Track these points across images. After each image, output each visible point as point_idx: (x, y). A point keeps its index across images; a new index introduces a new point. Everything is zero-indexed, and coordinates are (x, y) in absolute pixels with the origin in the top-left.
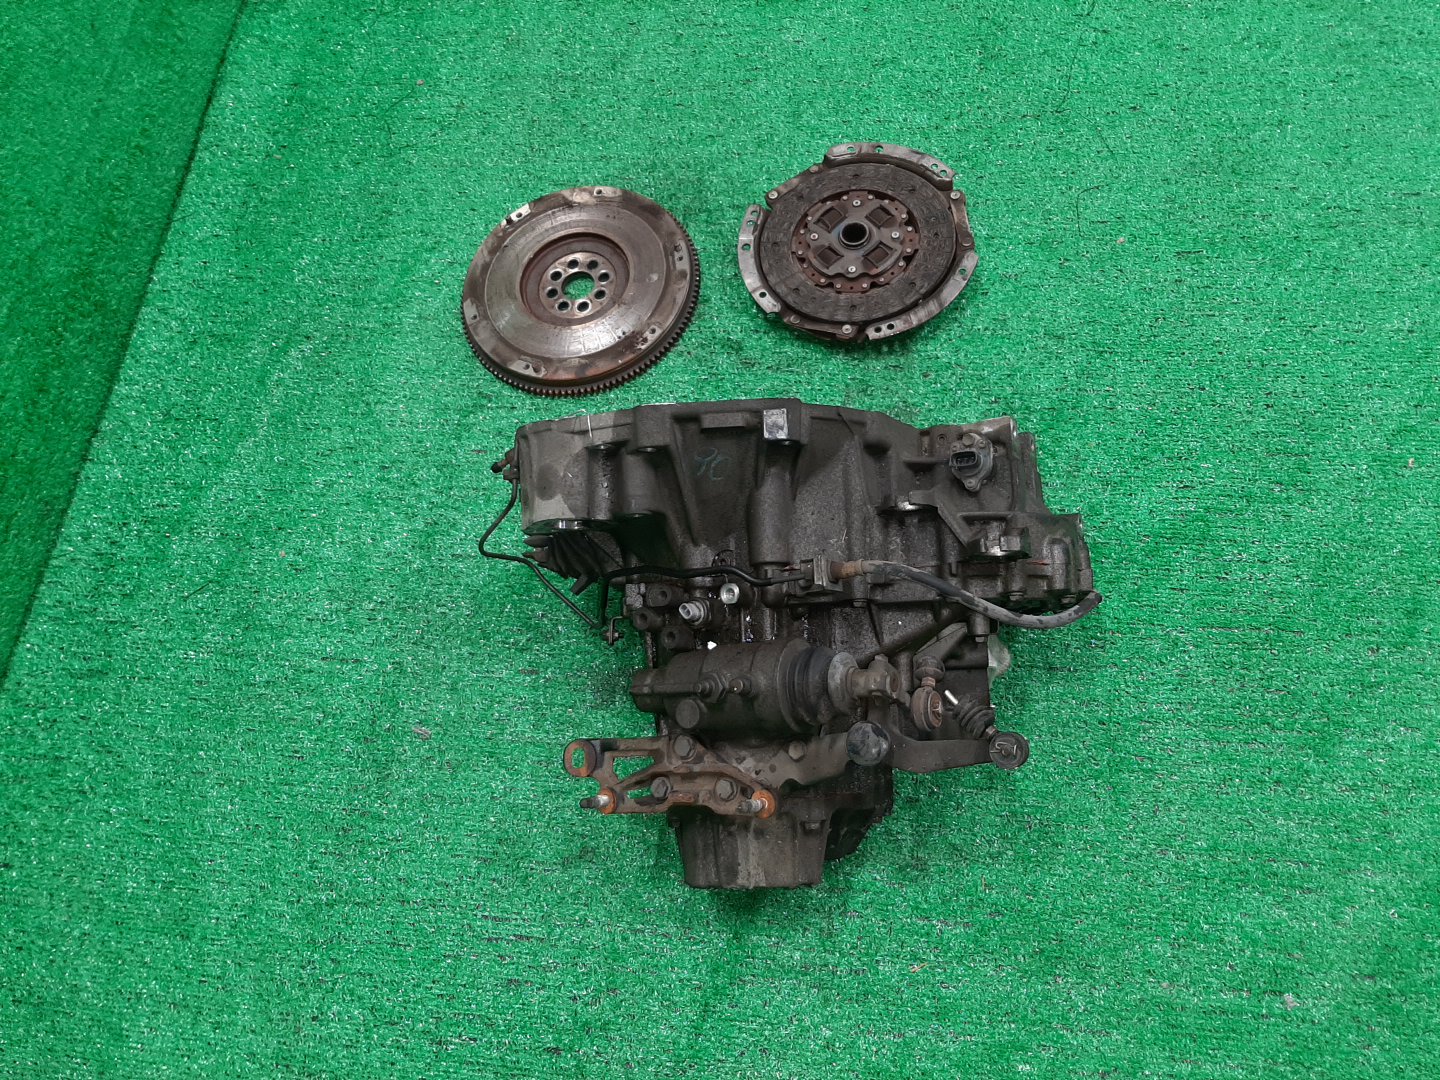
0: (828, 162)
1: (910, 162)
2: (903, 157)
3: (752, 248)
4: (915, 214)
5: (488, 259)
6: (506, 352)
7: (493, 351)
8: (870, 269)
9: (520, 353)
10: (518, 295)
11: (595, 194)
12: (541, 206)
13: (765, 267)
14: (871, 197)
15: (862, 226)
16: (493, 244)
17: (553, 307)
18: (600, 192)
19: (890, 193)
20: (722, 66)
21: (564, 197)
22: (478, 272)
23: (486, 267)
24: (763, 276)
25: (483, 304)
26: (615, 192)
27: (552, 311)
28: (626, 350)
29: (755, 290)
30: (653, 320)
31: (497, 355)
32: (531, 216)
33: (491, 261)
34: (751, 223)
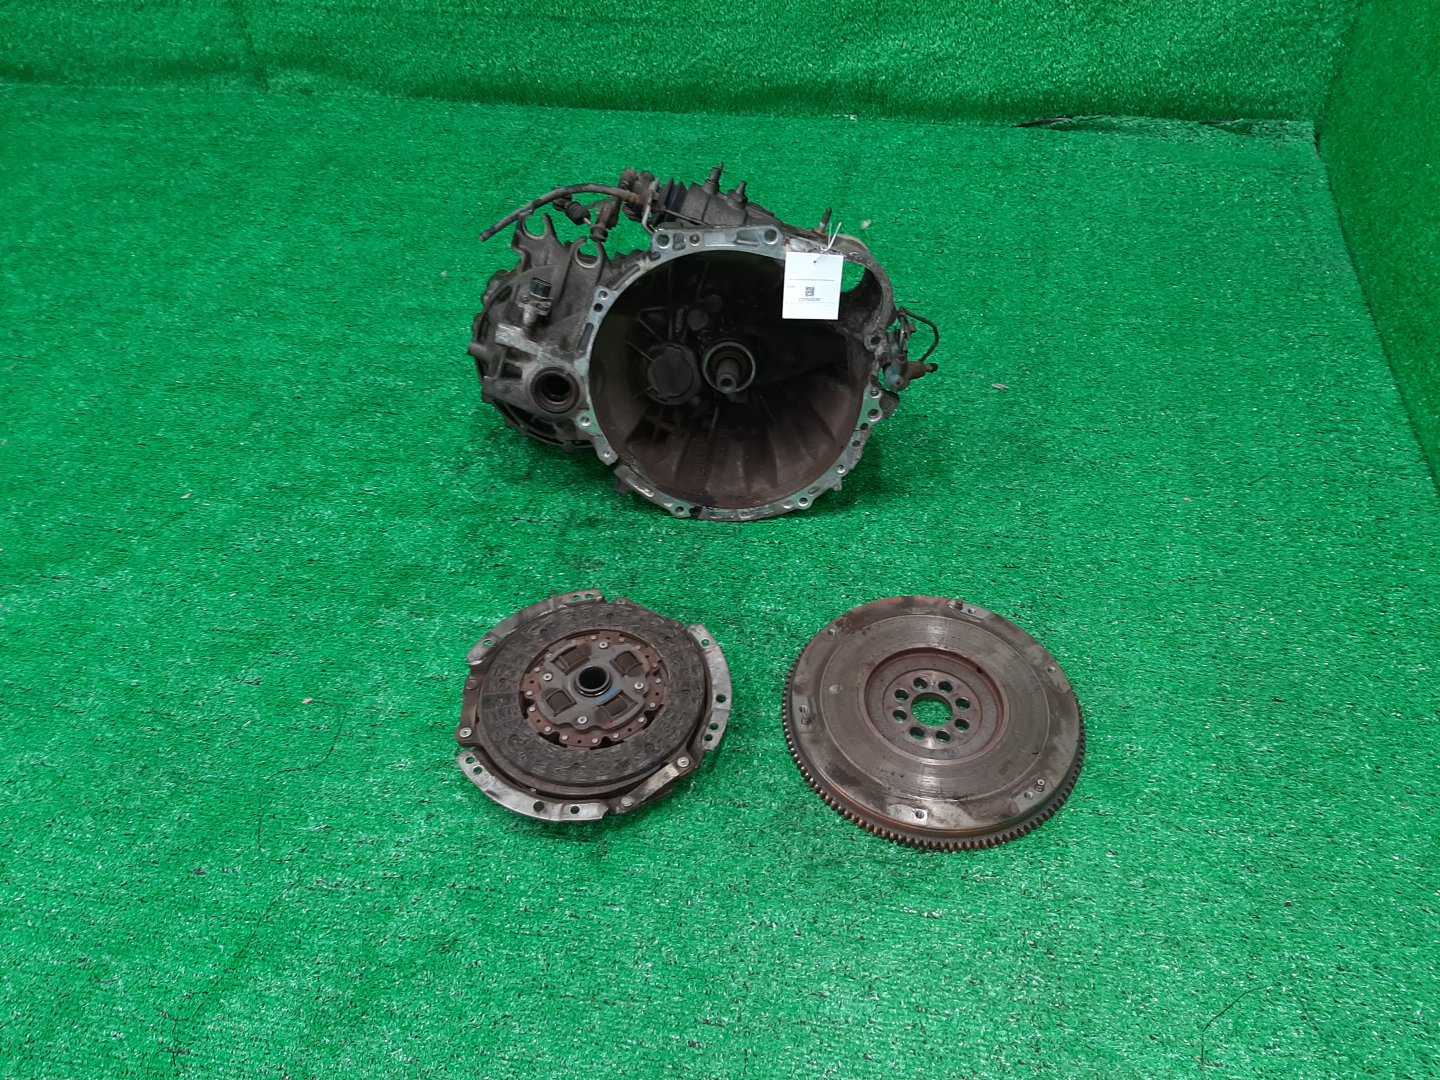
1: (505, 783)
3: (715, 696)
11: (925, 812)
12: (998, 804)
16: (1054, 760)
17: (958, 686)
18: (918, 814)
22: (1062, 726)
23: (1055, 729)
26: (898, 811)
29: (714, 649)
32: (1011, 794)
33: (1049, 736)
34: (714, 727)
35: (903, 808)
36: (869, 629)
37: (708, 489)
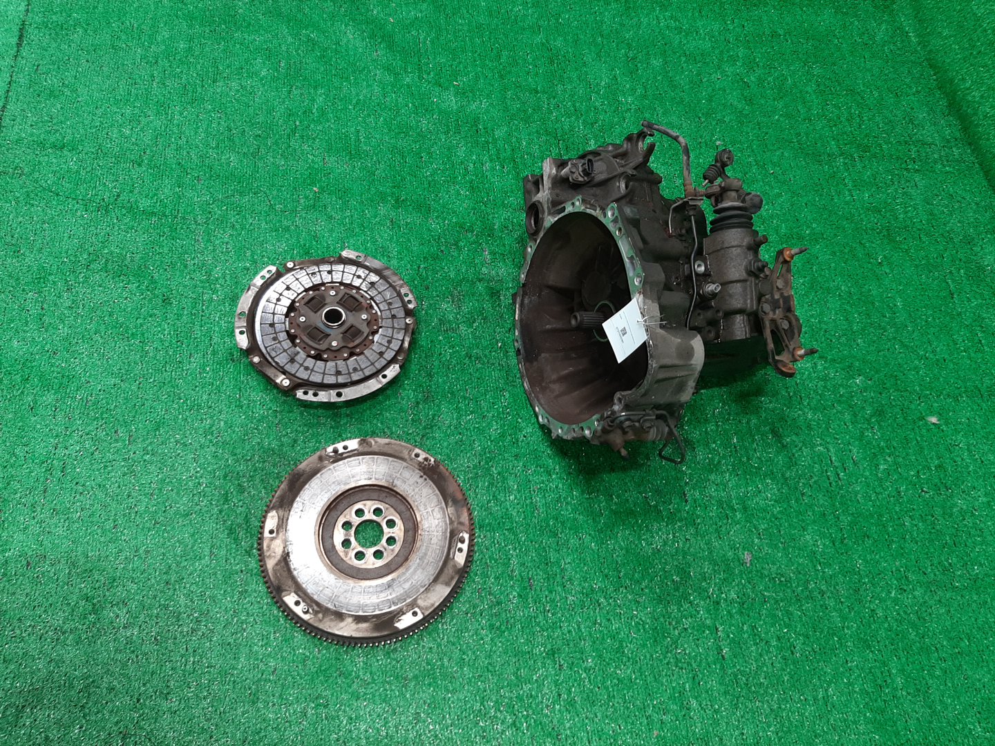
3: (340, 390)
5: (350, 620)
6: (449, 571)
7: (447, 584)
9: (448, 559)
11: (274, 535)
12: (288, 583)
15: (326, 314)
16: (331, 620)
17: (393, 550)
18: (271, 531)
21: (277, 564)
24: (368, 378)
25: (400, 609)
26: (273, 517)
27: (398, 549)
28: (437, 472)
30: (407, 457)
31: (452, 578)
33: (352, 616)
34: (315, 395)
35: (276, 520)
36: (426, 479)
37: (543, 355)
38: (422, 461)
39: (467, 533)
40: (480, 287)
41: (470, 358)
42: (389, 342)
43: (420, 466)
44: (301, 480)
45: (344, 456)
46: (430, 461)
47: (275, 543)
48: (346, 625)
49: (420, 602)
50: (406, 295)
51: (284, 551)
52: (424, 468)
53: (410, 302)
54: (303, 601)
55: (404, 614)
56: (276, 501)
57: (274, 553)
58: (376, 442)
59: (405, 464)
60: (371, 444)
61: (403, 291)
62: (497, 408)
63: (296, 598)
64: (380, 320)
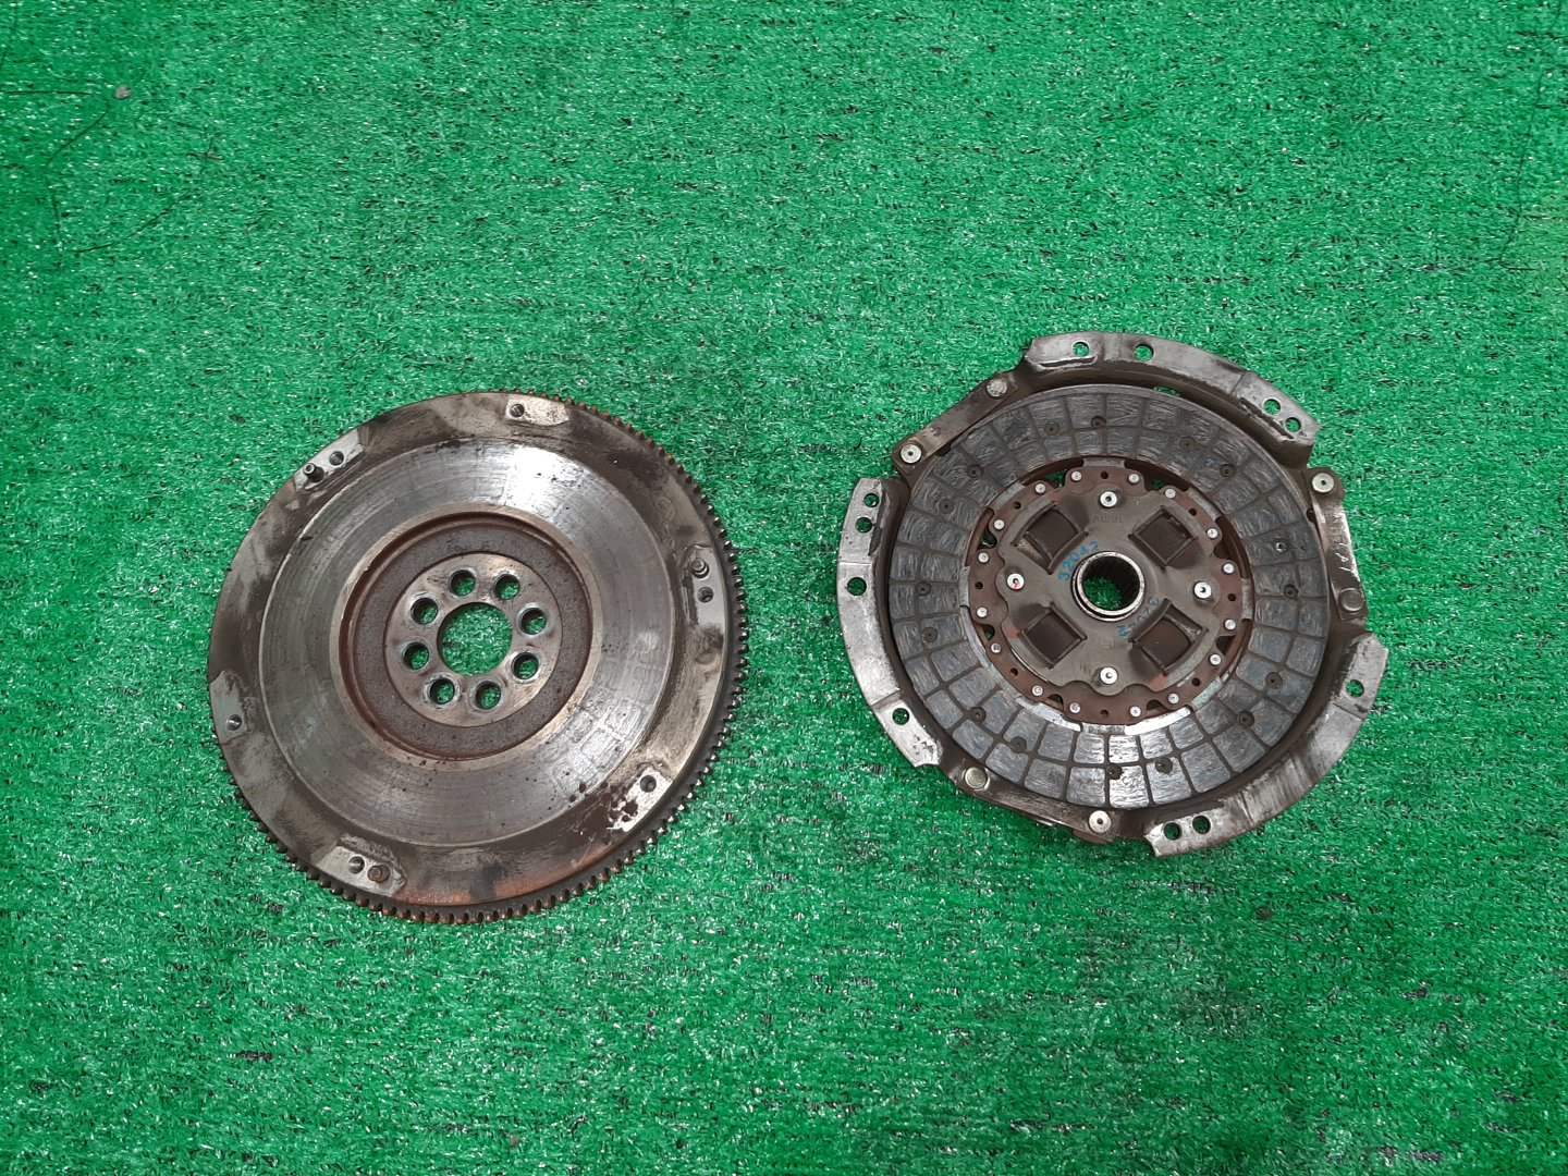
0: (1029, 378)
1: (1216, 391)
2: (1201, 377)
3: (869, 590)
4: (1238, 527)
5: (266, 570)
6: (310, 825)
7: (280, 817)
8: (1151, 677)
9: (341, 826)
10: (336, 669)
11: (508, 415)
12: (388, 440)
13: (904, 647)
14: (1134, 478)
16: (278, 528)
17: (417, 692)
18: (521, 409)
19: (1177, 470)
20: (777, 97)
21: (437, 418)
22: (244, 601)
23: (261, 588)
24: (899, 667)
25: (255, 691)
26: (552, 413)
27: (415, 704)
28: (589, 833)
29: (883, 703)
30: (649, 754)
32: (364, 461)
33: (273, 576)
34: (864, 524)
35: (546, 421)
36: (573, 798)
38: (630, 795)
39: (398, 892)
40: (1267, 1110)
41: (981, 1015)
42: (1019, 745)
43: (614, 789)
44: (636, 483)
45: (683, 590)
46: (626, 819)
47: (489, 417)
48: (256, 560)
49: (258, 739)
50: (1202, 825)
51: (463, 434)
52: (607, 798)
53: (1174, 832)
54: (337, 471)
55: (242, 695)
56: (591, 424)
57: (466, 415)
58: (707, 676)
59: (628, 746)
60: (705, 663)
61: (1218, 819)
62: (789, 1069)
63: (348, 456)
64: (1104, 728)
